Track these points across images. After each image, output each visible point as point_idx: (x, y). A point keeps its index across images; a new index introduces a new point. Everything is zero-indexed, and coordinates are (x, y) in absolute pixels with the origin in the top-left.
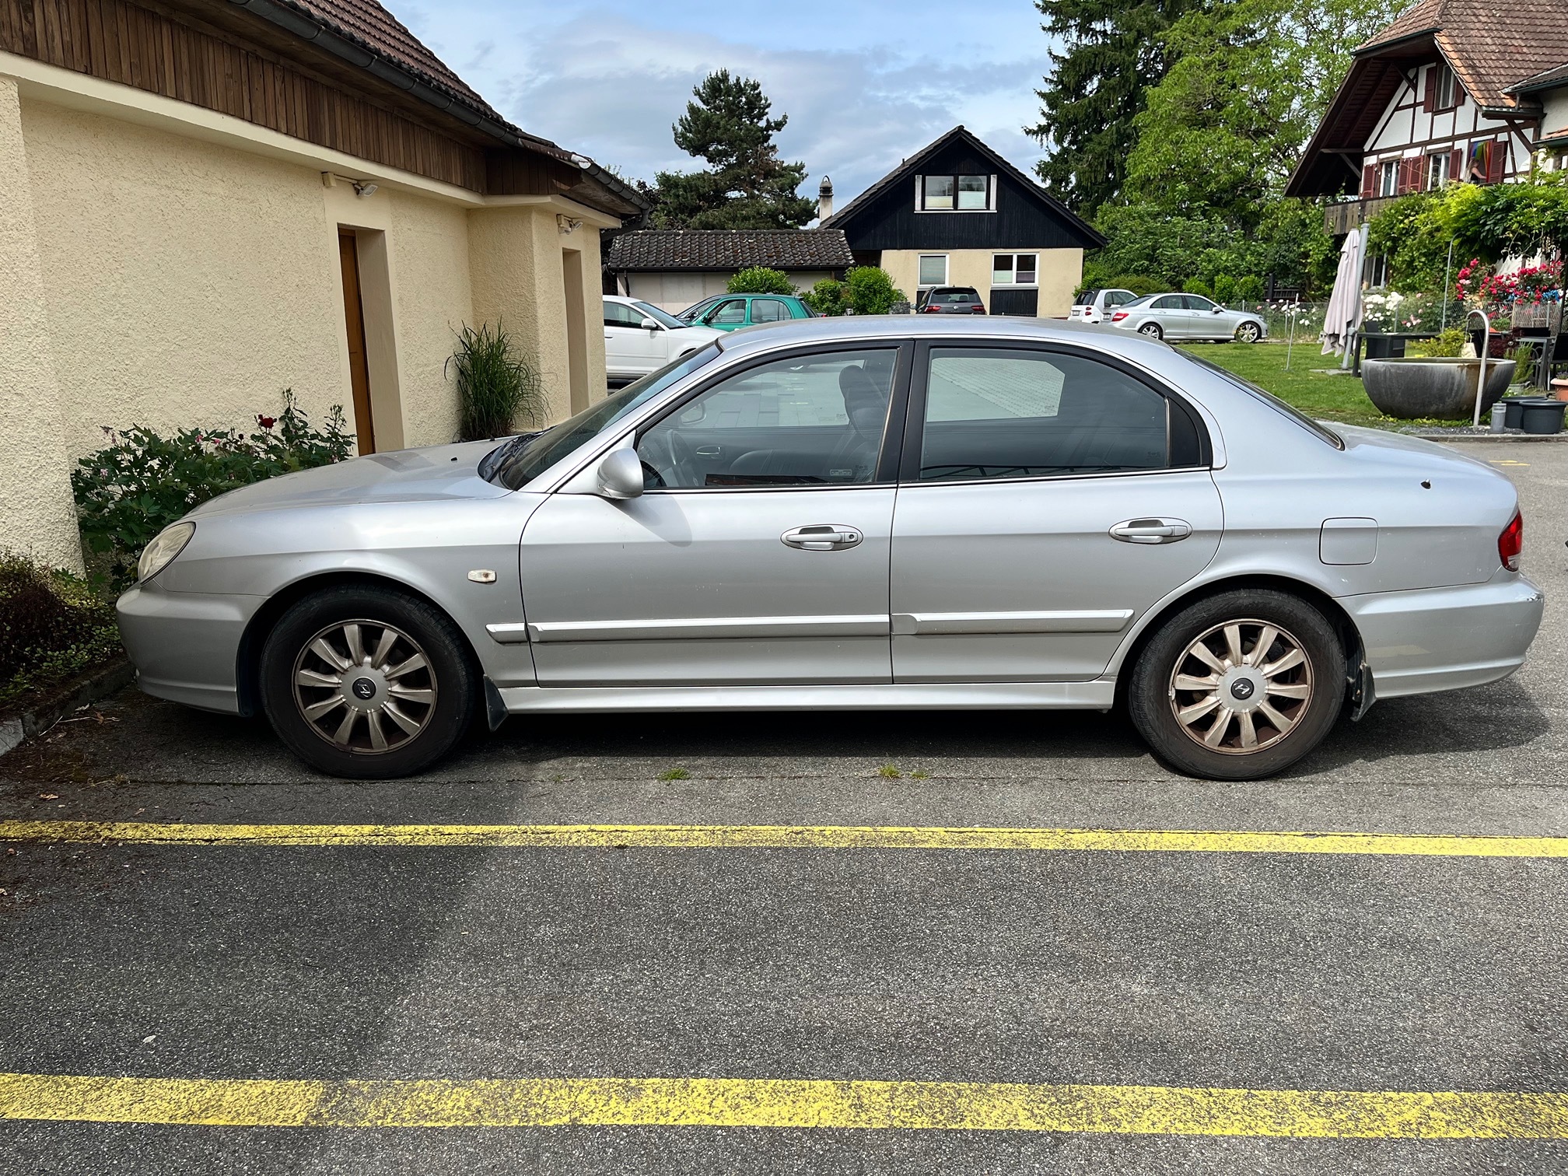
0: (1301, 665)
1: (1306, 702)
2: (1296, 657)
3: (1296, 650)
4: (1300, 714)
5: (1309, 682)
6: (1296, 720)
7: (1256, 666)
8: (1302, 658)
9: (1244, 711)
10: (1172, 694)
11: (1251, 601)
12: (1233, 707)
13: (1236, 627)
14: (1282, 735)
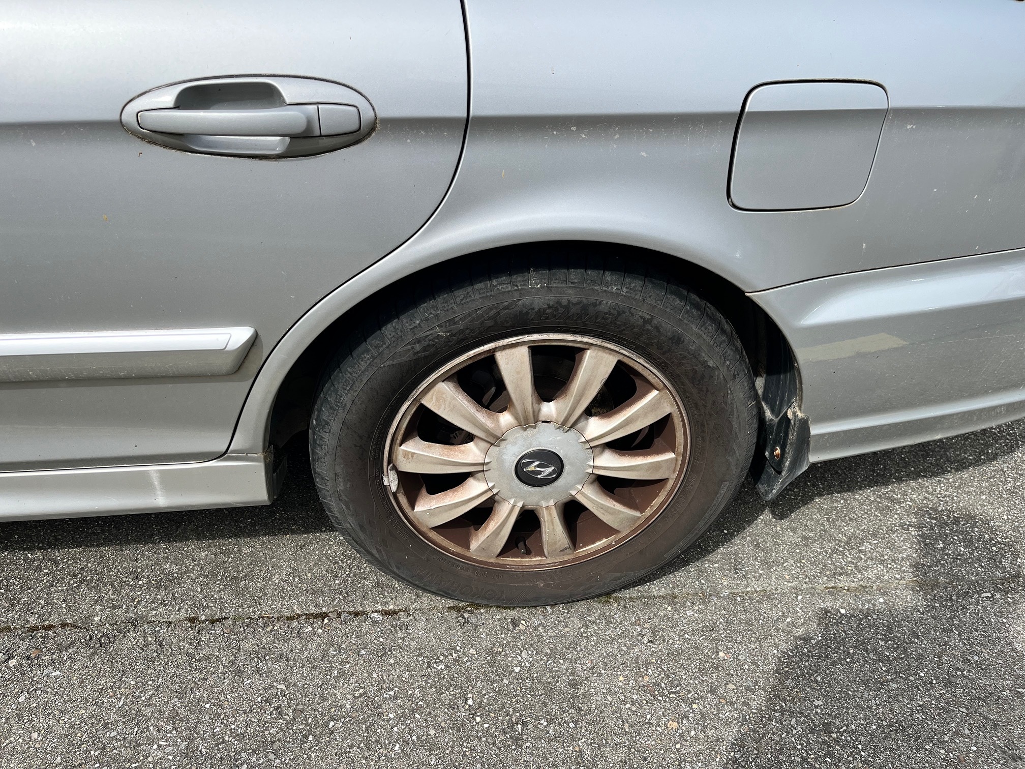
0: (667, 420)
1: (670, 484)
2: (653, 406)
3: (655, 393)
4: (657, 502)
5: (681, 449)
6: (648, 512)
7: (569, 425)
8: (668, 407)
9: (544, 504)
10: (391, 481)
11: (551, 298)
12: (522, 498)
13: (523, 353)
14: (621, 536)
